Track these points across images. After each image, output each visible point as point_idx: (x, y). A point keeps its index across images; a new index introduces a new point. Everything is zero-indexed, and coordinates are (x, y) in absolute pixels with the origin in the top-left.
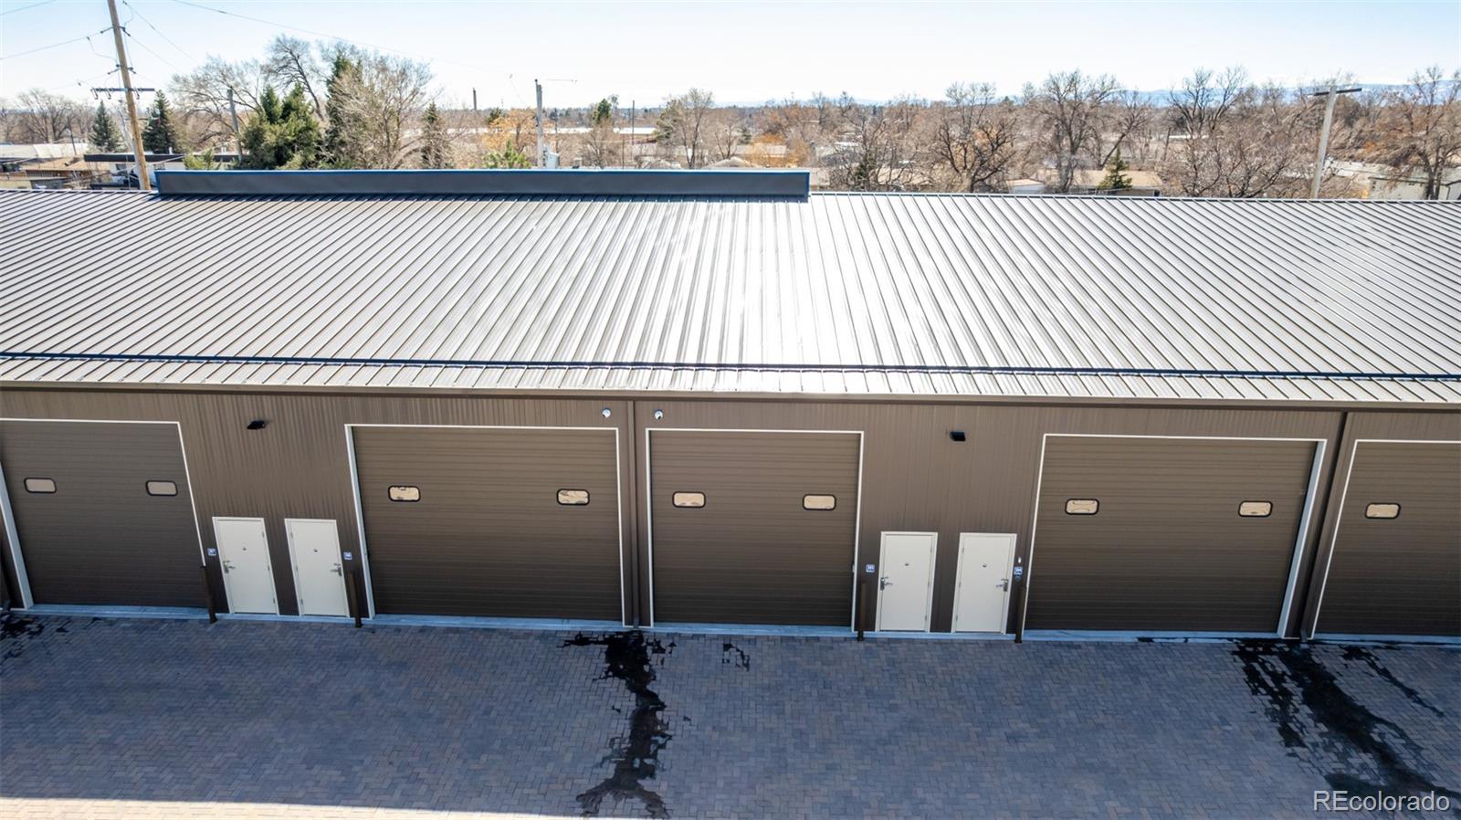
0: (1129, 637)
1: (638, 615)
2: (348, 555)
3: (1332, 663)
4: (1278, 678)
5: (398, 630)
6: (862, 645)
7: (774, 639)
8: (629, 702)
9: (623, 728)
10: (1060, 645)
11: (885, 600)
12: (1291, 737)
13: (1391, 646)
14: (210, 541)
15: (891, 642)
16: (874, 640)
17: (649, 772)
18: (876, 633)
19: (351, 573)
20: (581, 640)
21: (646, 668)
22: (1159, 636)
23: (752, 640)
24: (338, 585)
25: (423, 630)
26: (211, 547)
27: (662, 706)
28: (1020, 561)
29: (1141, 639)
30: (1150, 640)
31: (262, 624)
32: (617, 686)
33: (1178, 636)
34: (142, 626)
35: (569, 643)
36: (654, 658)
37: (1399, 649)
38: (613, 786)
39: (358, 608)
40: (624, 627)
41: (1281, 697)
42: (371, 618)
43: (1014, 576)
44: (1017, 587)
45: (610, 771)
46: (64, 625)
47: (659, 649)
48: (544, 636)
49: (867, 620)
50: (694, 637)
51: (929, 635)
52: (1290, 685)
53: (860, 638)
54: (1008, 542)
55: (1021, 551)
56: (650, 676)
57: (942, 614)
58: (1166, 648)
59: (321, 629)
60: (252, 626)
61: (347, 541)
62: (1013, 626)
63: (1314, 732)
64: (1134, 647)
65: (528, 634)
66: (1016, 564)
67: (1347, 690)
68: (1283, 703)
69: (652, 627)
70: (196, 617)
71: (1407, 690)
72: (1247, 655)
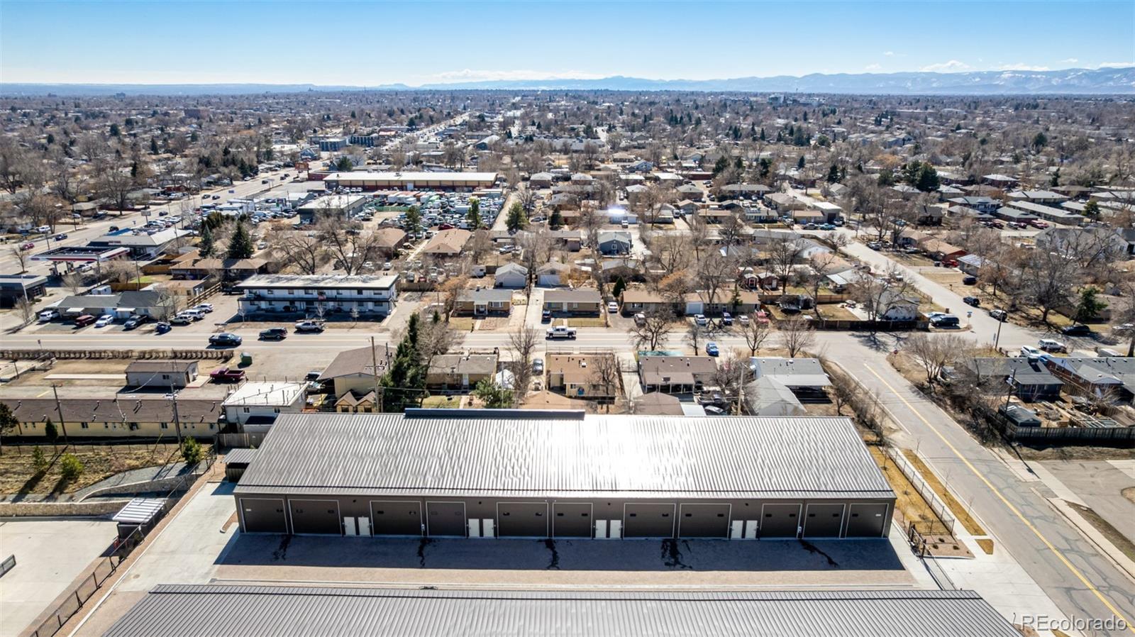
0: (643, 538)
1: (550, 535)
2: (495, 526)
3: (679, 543)
4: (667, 546)
5: (503, 539)
7: (577, 540)
8: (551, 553)
9: (551, 557)
10: (630, 540)
11: (597, 532)
12: (663, 557)
13: (692, 540)
14: (467, 523)
15: (598, 540)
16: (595, 540)
17: (557, 563)
18: (596, 538)
19: (495, 529)
20: (540, 541)
21: (554, 546)
22: (650, 538)
23: (572, 540)
24: (492, 531)
25: (508, 540)
26: (467, 525)
27: (558, 553)
30: (647, 539)
32: (549, 550)
33: (653, 538)
34: (455, 540)
35: (538, 541)
36: (555, 544)
38: (551, 566)
39: (495, 535)
40: (547, 538)
42: (498, 538)
44: (622, 529)
45: (550, 564)
46: (439, 540)
47: (555, 542)
48: (533, 540)
49: (594, 536)
50: (561, 540)
51: (606, 539)
52: (669, 548)
53: (592, 539)
54: (619, 522)
55: (622, 523)
56: (554, 548)
57: (608, 534)
59: (489, 540)
60: (475, 539)
61: (495, 523)
62: (622, 537)
63: (668, 556)
64: (643, 541)
65: (529, 540)
66: (621, 526)
67: (678, 548)
68: (665, 550)
69: (553, 538)
70: (463, 538)
71: (689, 549)
72: (664, 542)
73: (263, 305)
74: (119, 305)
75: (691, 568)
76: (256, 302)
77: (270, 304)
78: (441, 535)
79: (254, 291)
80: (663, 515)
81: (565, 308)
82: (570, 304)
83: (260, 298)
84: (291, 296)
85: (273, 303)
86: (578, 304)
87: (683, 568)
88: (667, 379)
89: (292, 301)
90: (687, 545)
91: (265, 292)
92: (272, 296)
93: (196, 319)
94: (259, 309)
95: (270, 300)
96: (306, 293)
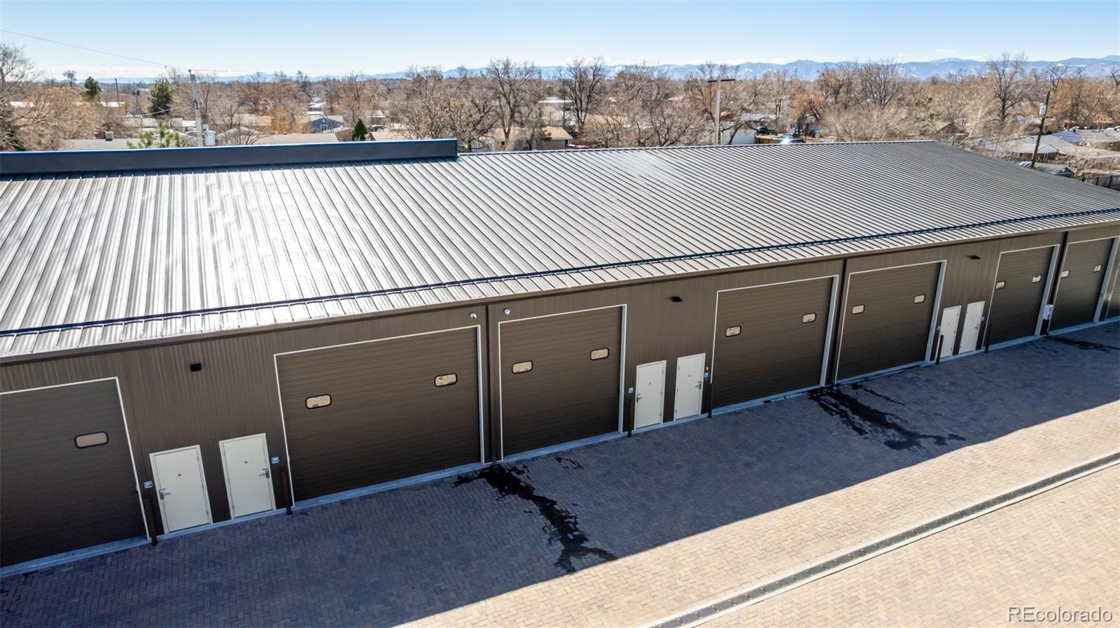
0: (759, 402)
1: (492, 453)
2: (276, 460)
3: (852, 393)
4: (835, 405)
5: (324, 508)
6: (632, 440)
7: (581, 449)
8: (532, 506)
10: (730, 414)
11: (638, 409)
12: (860, 431)
13: (866, 380)
14: (147, 474)
15: (642, 435)
16: (637, 435)
17: (583, 538)
18: (635, 431)
19: (278, 474)
20: (463, 480)
21: (523, 484)
22: (772, 398)
23: (570, 452)
24: (267, 485)
26: (147, 481)
27: (555, 503)
28: (707, 369)
29: (765, 402)
30: (769, 401)
32: (514, 499)
33: (780, 396)
35: (457, 484)
36: (521, 477)
37: (870, 380)
38: (569, 553)
40: (484, 463)
41: (843, 414)
42: (293, 507)
43: (704, 378)
44: (705, 383)
45: (559, 546)
47: (520, 472)
48: (435, 483)
49: (630, 424)
50: (533, 459)
51: (662, 425)
52: (843, 408)
53: (630, 435)
54: (700, 359)
55: (708, 363)
56: (529, 488)
57: (669, 410)
58: (779, 403)
60: (193, 538)
61: (274, 448)
62: (703, 409)
63: (867, 426)
64: (762, 407)
65: (424, 485)
66: (705, 371)
67: (864, 403)
68: (845, 416)
69: (503, 461)
70: (137, 544)
71: (890, 400)
72: (814, 398)
75: (962, 440)
87: (943, 444)
90: (877, 394)
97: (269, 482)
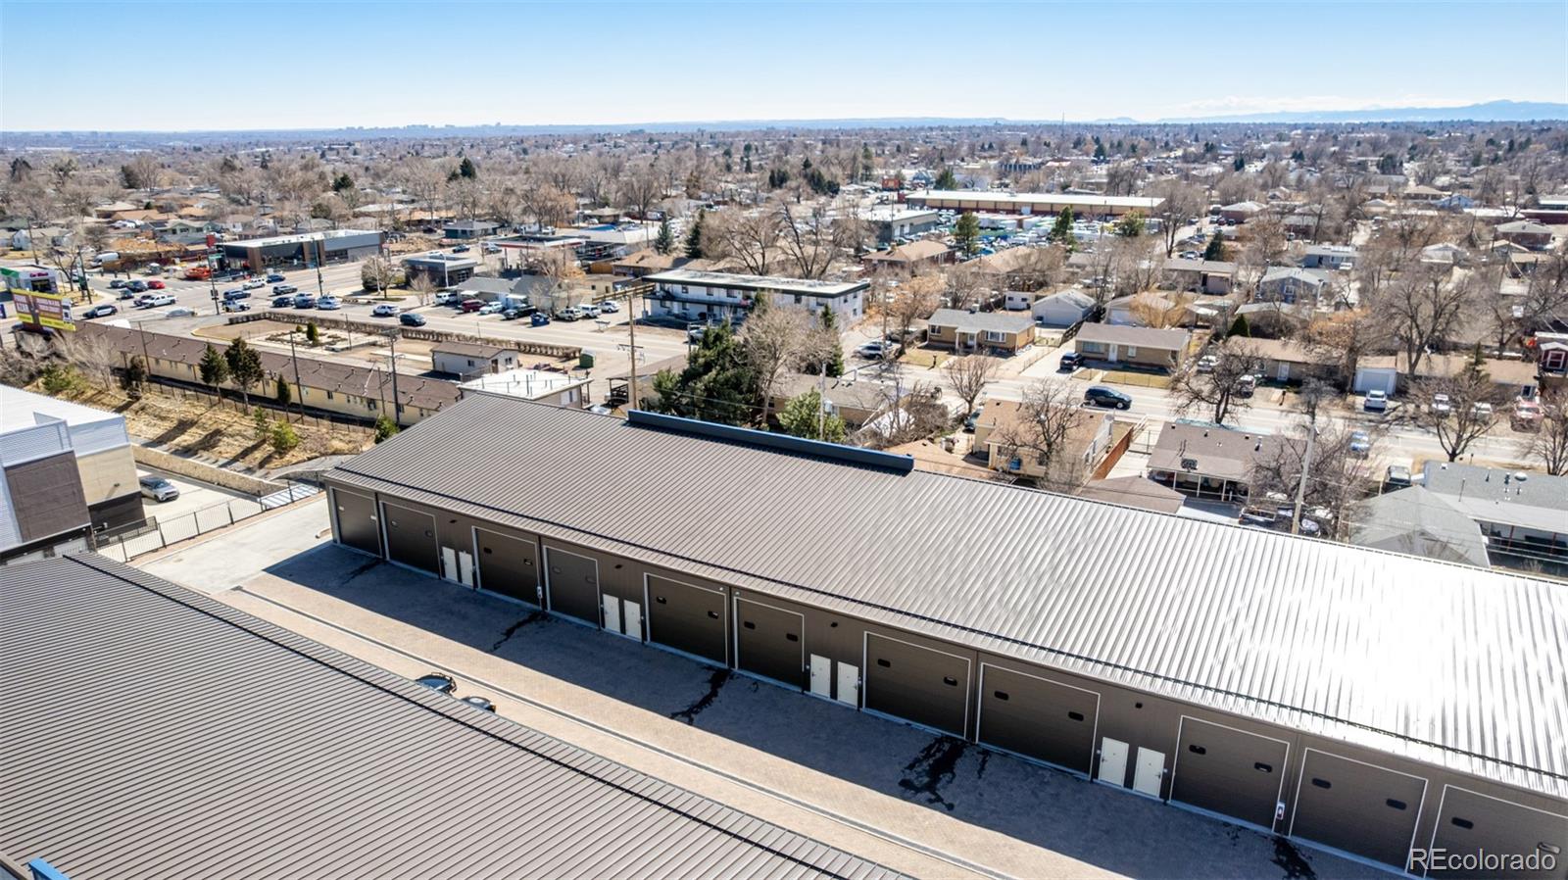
0: (903, 721)
1: (731, 664)
2: (643, 619)
3: (970, 753)
4: (939, 751)
7: (771, 685)
8: (708, 692)
9: (701, 698)
11: (813, 680)
12: (911, 767)
13: (1007, 755)
14: (602, 601)
15: (815, 699)
16: (809, 696)
17: (699, 712)
18: (810, 694)
19: (643, 624)
20: (708, 668)
21: (722, 683)
22: (915, 724)
23: (764, 683)
25: (662, 651)
26: (602, 604)
27: (717, 697)
28: (861, 679)
29: (907, 724)
30: (910, 725)
31: (612, 635)
32: (707, 686)
33: (922, 726)
34: (581, 627)
36: (727, 680)
38: (684, 714)
39: (644, 636)
40: (726, 666)
41: (929, 756)
42: (647, 642)
43: (859, 685)
44: (860, 688)
45: (685, 709)
46: (558, 619)
47: (732, 678)
48: (699, 663)
49: (807, 687)
50: (747, 677)
51: (829, 699)
52: (939, 754)
53: (803, 693)
54: (855, 670)
55: (861, 675)
56: (721, 686)
57: (834, 692)
58: (912, 729)
59: (630, 642)
61: (643, 613)
62: (859, 704)
64: (900, 725)
65: (693, 661)
66: (859, 680)
67: (959, 761)
68: (926, 758)
69: (736, 669)
70: (595, 627)
71: (982, 768)
72: (940, 741)
73: (676, 308)
74: (512, 291)
75: (949, 809)
76: (668, 303)
77: (684, 309)
78: (565, 613)
79: (667, 286)
80: (946, 681)
81: (1113, 356)
82: (1123, 348)
83: (670, 296)
84: (708, 298)
85: (688, 305)
86: (1138, 348)
87: (935, 802)
88: (1189, 464)
89: (710, 305)
90: (984, 762)
91: (678, 289)
92: (684, 296)
93: (587, 317)
94: (669, 313)
95: (684, 302)
96: (729, 296)
97: (639, 626)
